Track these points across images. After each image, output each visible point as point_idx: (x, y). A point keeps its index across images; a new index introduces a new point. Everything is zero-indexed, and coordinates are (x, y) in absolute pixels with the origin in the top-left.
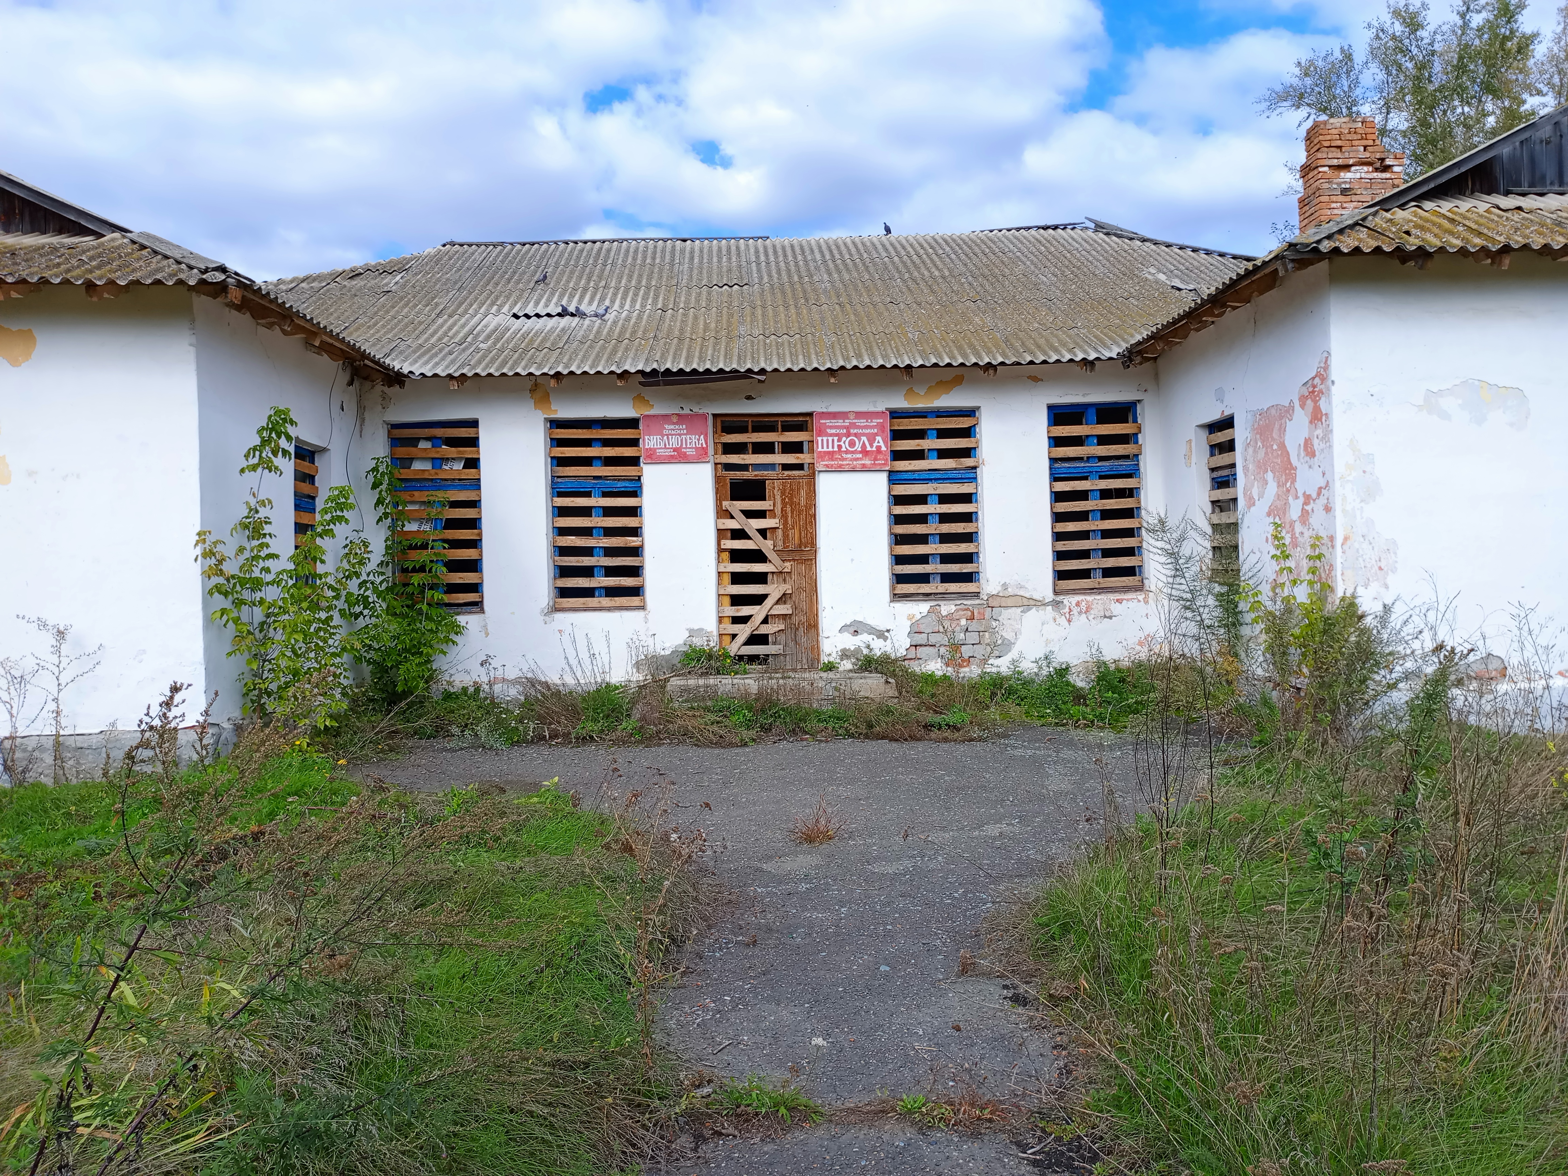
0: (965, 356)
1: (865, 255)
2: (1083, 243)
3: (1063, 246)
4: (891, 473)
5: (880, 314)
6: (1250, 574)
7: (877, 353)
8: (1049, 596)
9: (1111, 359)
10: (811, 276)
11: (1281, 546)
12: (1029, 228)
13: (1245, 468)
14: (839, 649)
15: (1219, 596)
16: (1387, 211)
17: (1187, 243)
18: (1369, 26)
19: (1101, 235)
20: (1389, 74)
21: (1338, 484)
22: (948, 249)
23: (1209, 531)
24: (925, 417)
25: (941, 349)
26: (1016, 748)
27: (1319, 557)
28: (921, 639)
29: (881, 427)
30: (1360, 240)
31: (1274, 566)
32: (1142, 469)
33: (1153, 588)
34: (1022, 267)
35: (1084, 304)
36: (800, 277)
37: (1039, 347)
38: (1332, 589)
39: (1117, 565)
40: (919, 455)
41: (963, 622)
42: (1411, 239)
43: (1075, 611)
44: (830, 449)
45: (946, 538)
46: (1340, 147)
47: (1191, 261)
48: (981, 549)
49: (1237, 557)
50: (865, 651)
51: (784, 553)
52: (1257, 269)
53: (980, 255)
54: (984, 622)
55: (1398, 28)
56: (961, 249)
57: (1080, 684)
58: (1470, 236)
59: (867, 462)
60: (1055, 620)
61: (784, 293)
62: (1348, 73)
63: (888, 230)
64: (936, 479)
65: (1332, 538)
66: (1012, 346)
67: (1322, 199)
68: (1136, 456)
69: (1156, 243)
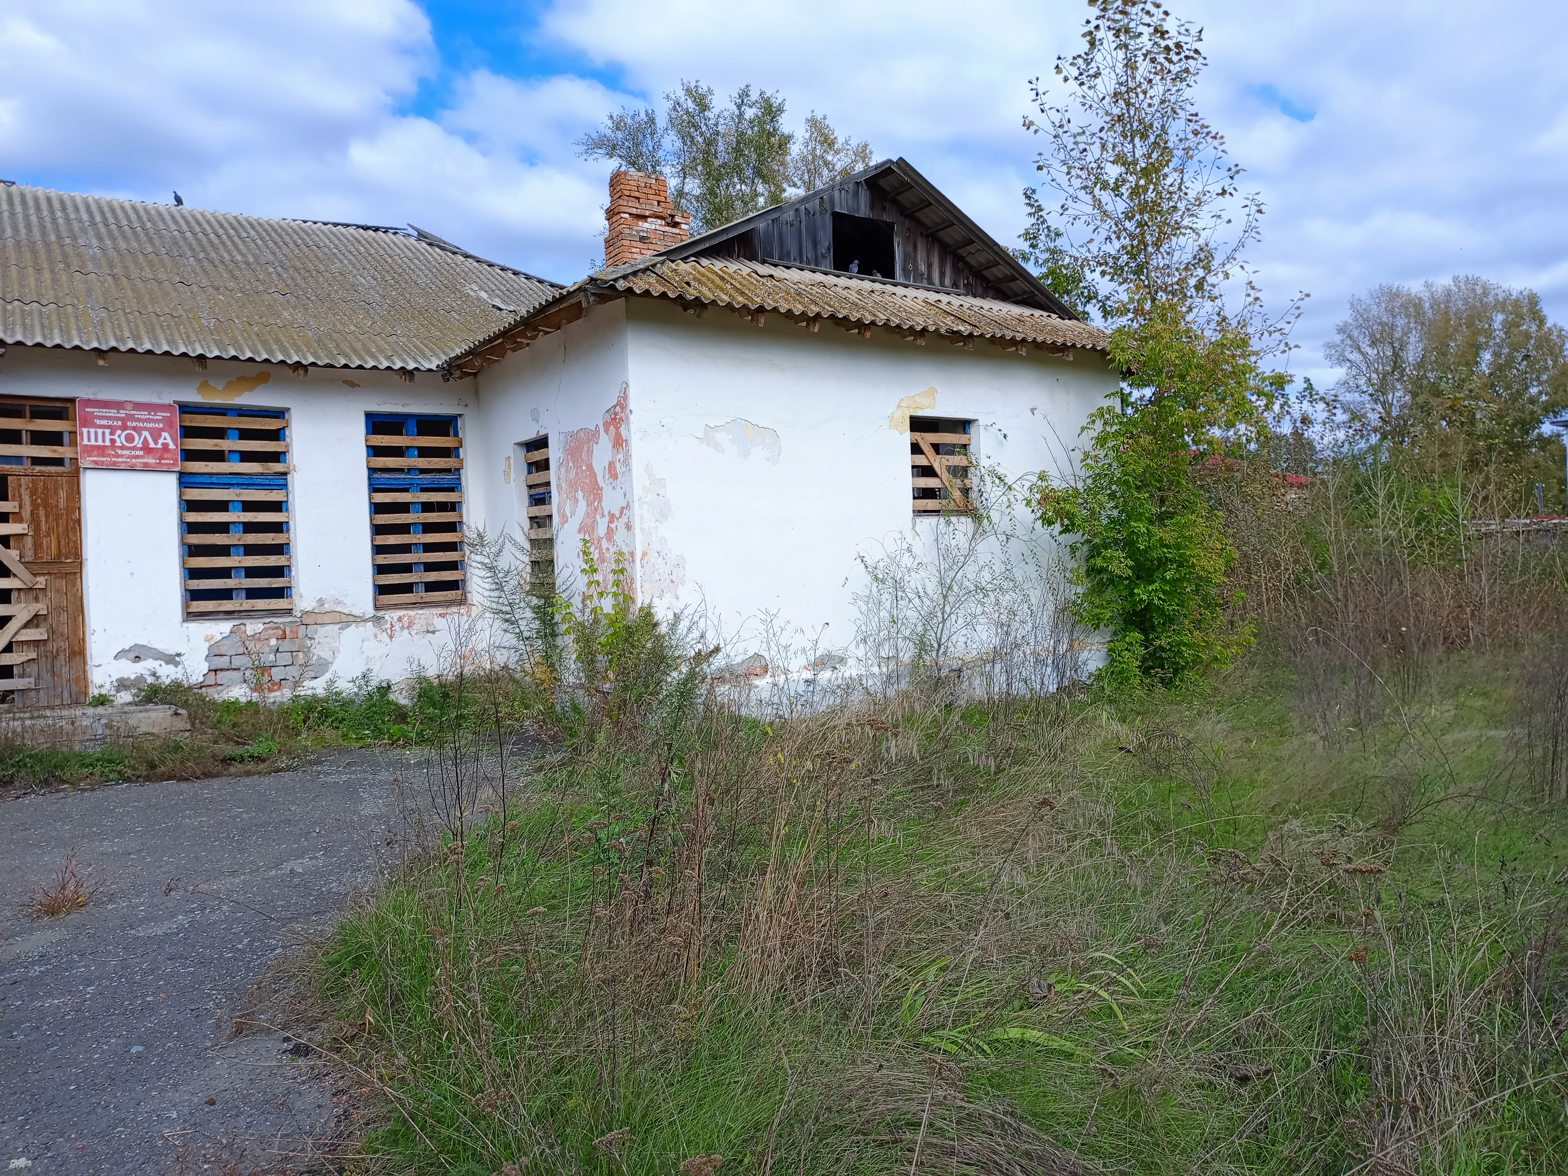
0: (270, 351)
1: (149, 225)
2: (405, 250)
3: (384, 250)
4: (182, 475)
5: (167, 294)
6: (564, 587)
7: (161, 337)
8: (370, 611)
9: (430, 370)
10: (74, 238)
11: (589, 561)
12: (348, 225)
13: (559, 486)
14: (114, 679)
15: (536, 609)
16: (673, 261)
17: (508, 265)
18: (668, 97)
19: (424, 244)
20: (685, 143)
21: (636, 504)
22: (253, 233)
23: (527, 546)
24: (224, 414)
25: (242, 342)
26: (330, 774)
27: (622, 571)
28: (223, 662)
29: (169, 423)
30: (650, 284)
31: (585, 579)
32: (463, 484)
33: (475, 602)
34: (339, 265)
35: (404, 312)
36: (59, 237)
37: (355, 351)
38: (633, 601)
39: (440, 579)
40: (218, 456)
41: (273, 642)
42: (691, 290)
43: (397, 626)
44: (100, 443)
45: (251, 550)
46: (638, 198)
47: (512, 283)
48: (293, 562)
49: (553, 571)
50: (150, 680)
51: (33, 566)
52: (563, 298)
53: (291, 245)
54: (297, 641)
55: (690, 105)
56: (269, 235)
57: (403, 701)
58: (736, 295)
59: (151, 461)
60: (376, 636)
61: (34, 253)
62: (652, 134)
63: (179, 201)
64: (238, 484)
65: (632, 554)
66: (325, 347)
67: (625, 242)
68: (458, 470)
69: (478, 261)
